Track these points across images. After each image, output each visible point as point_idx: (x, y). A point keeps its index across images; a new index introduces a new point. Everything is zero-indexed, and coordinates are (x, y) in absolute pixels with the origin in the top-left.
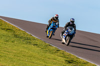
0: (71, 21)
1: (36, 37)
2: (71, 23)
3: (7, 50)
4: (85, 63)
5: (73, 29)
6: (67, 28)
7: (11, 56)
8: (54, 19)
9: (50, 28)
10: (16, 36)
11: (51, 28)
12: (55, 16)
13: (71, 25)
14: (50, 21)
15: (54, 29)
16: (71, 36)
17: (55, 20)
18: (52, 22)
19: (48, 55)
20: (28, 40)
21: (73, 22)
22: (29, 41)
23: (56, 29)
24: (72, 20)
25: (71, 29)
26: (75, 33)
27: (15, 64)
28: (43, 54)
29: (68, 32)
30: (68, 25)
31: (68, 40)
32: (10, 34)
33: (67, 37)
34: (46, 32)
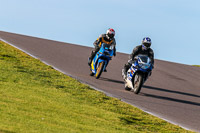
0: (145, 44)
1: (61, 72)
2: (144, 48)
3: (4, 98)
4: (159, 124)
5: (149, 60)
6: (136, 57)
7: (12, 109)
8: (105, 38)
9: (97, 57)
10: (21, 69)
11: (101, 58)
12: (108, 31)
13: (145, 50)
14: (97, 43)
15: (106, 59)
16: (144, 74)
17: (109, 39)
18: (101, 45)
19: (85, 107)
20: (45, 78)
21: (148, 45)
22: (48, 79)
23: (110, 58)
24: (146, 41)
25: (145, 60)
26: (152, 67)
27: (19, 125)
28: (76, 105)
29: (138, 66)
30: (139, 51)
31: (139, 83)
32: (10, 65)
33: (136, 77)
34: (90, 64)
